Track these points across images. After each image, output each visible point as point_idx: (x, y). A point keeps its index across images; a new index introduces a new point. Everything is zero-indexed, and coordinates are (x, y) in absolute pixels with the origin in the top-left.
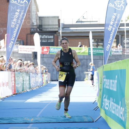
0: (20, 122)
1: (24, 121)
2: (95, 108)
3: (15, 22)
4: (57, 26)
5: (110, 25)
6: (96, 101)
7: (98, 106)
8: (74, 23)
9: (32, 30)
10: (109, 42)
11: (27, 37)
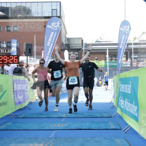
1: (58, 116)
2: (112, 107)
3: (50, 41)
4: (81, 45)
7: (114, 105)
9: (62, 48)
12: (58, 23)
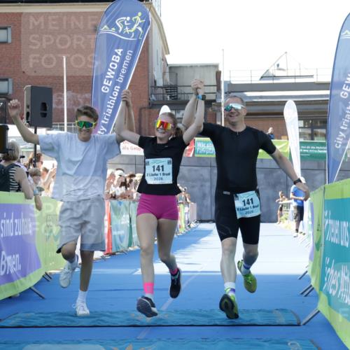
0: (120, 324)
1: (128, 320)
2: (305, 291)
3: (110, 79)
4: (214, 89)
5: (345, 85)
6: (307, 272)
7: (311, 286)
8: (256, 80)
9: (153, 97)
10: (342, 128)
11: (140, 115)
12: (138, 18)
